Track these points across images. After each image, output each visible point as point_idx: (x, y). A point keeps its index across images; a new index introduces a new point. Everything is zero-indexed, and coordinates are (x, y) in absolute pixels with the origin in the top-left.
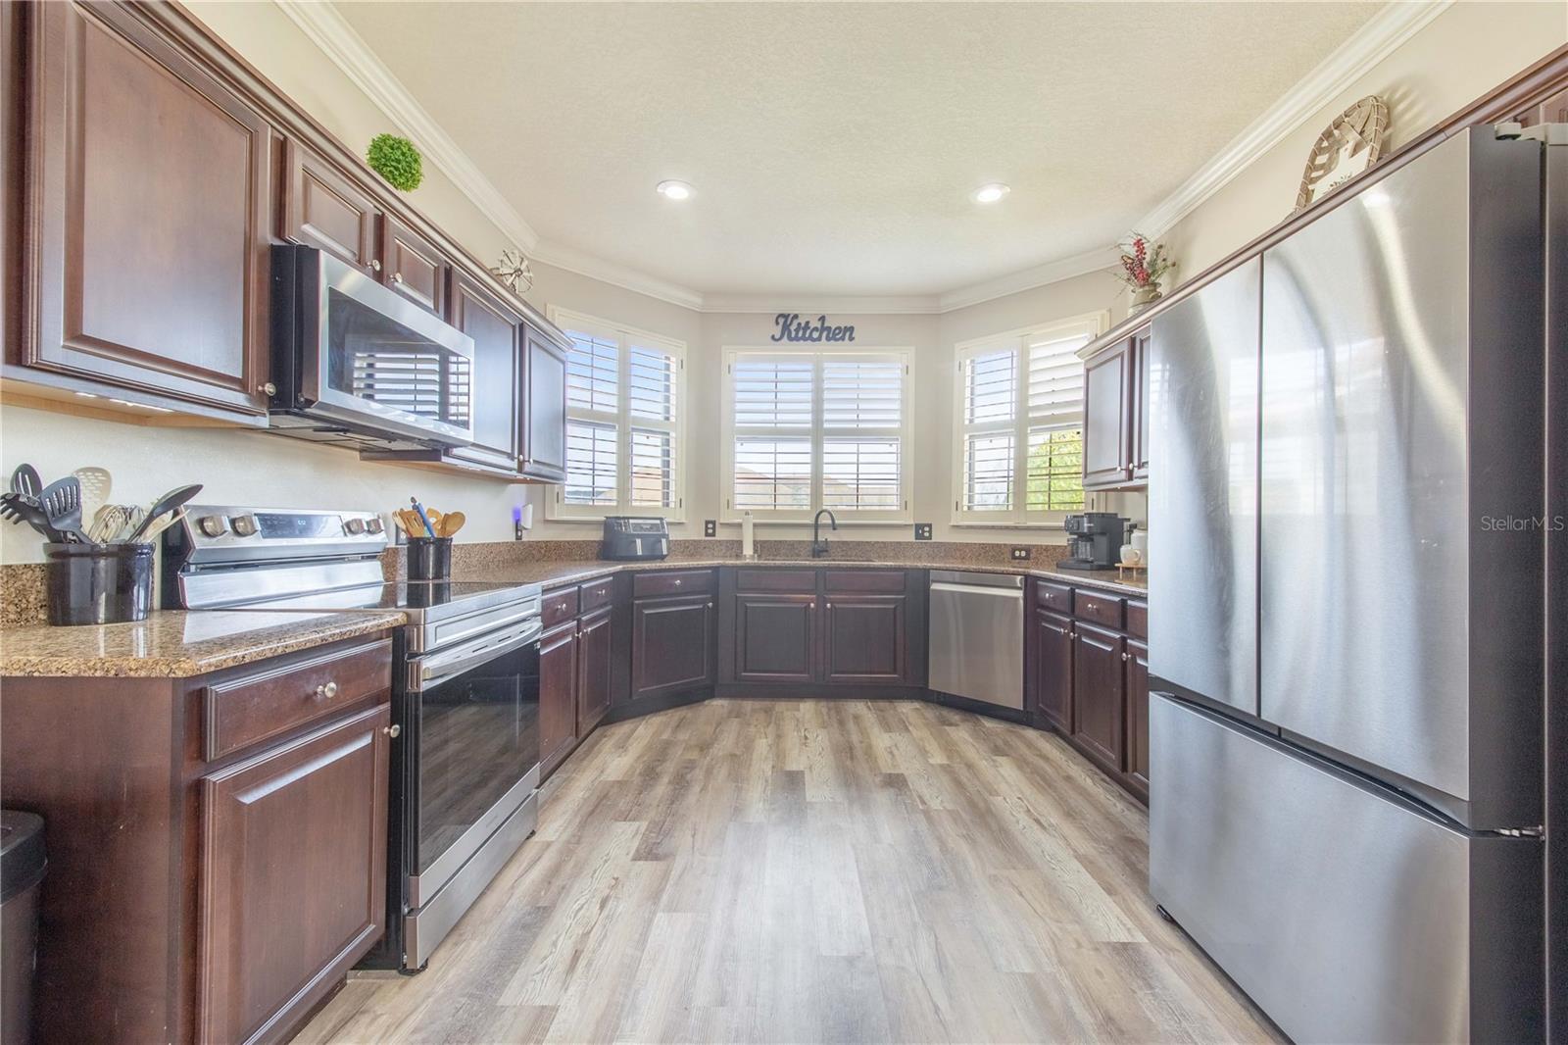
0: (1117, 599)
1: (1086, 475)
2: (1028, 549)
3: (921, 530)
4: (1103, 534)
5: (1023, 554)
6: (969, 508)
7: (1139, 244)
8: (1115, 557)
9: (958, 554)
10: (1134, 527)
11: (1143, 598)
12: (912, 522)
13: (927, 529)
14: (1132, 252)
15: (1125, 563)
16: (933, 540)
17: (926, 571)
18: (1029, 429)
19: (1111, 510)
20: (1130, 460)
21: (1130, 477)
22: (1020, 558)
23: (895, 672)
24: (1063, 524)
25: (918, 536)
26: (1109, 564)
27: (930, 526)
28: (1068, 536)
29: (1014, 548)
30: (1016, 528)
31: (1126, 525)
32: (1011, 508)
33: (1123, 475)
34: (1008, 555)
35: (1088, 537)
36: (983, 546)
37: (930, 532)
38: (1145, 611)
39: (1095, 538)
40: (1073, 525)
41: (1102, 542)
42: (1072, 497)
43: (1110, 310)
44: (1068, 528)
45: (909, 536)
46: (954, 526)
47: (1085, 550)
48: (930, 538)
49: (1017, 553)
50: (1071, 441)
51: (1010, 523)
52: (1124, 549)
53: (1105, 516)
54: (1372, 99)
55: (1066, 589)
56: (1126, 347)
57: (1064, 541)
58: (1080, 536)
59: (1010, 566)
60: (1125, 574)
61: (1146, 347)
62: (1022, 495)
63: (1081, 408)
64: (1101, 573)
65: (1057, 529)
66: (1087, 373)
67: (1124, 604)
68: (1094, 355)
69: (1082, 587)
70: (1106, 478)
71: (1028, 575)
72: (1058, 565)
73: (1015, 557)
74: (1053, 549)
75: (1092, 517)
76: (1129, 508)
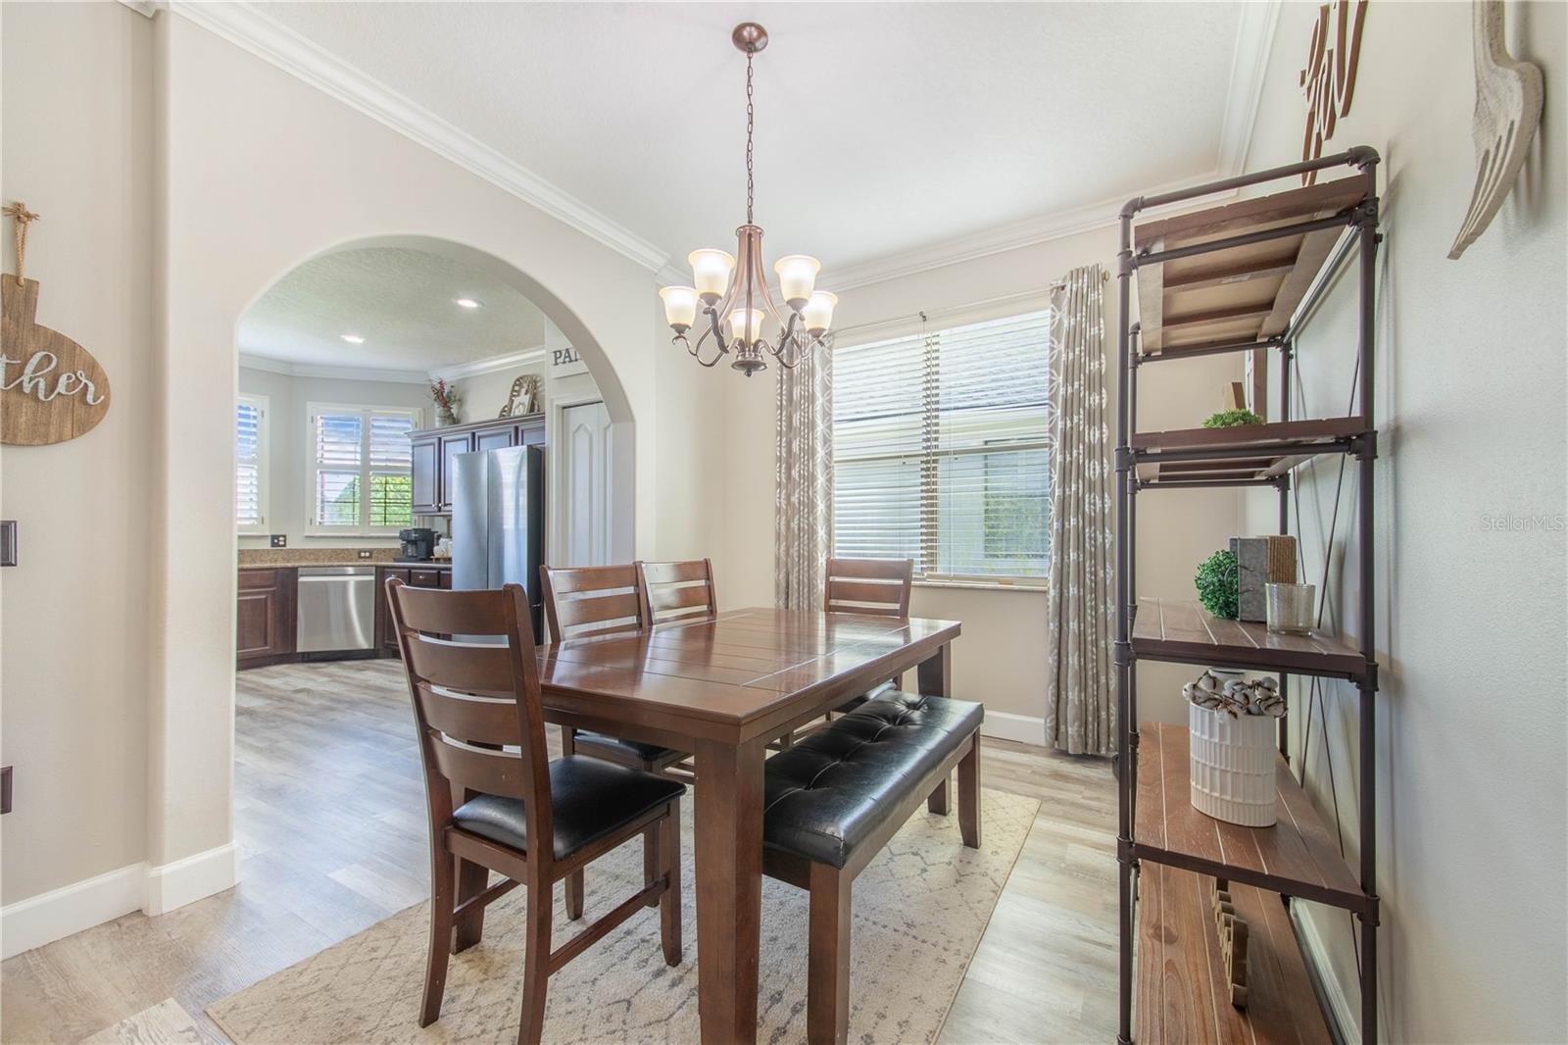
0: (435, 572)
1: (413, 506)
2: (371, 551)
3: (275, 540)
4: (423, 540)
5: (367, 554)
6: (320, 523)
8: (430, 552)
9: (312, 557)
10: (439, 537)
11: (450, 569)
12: (268, 533)
13: (281, 539)
14: (438, 386)
15: (436, 556)
16: (288, 547)
17: (295, 569)
18: (371, 473)
19: (427, 527)
20: (440, 502)
21: (440, 510)
22: (365, 557)
23: (266, 644)
24: (398, 535)
25: (274, 544)
26: (428, 555)
27: (284, 536)
28: (401, 542)
29: (360, 551)
30: (362, 538)
31: (436, 535)
32: (357, 524)
33: (436, 509)
34: (355, 556)
35: (414, 542)
36: (335, 551)
37: (285, 541)
38: (450, 575)
39: (419, 543)
40: (405, 536)
41: (423, 546)
42: (404, 519)
43: (424, 410)
44: (401, 537)
45: (266, 545)
46: (307, 537)
47: (411, 550)
48: (284, 546)
49: (363, 554)
50: (403, 484)
51: (357, 534)
52: (436, 548)
53: (423, 530)
54: (532, 377)
55: (406, 570)
56: (436, 441)
57: (398, 545)
58: (409, 542)
59: (362, 563)
60: (437, 559)
61: (447, 444)
62: (366, 514)
63: (410, 465)
64: (422, 560)
65: (394, 538)
66: (413, 447)
67: (439, 572)
68: (419, 440)
69: (414, 568)
70: (426, 509)
71: (377, 567)
72: (395, 560)
73: (360, 557)
74: (390, 550)
75: (416, 530)
76: (439, 526)
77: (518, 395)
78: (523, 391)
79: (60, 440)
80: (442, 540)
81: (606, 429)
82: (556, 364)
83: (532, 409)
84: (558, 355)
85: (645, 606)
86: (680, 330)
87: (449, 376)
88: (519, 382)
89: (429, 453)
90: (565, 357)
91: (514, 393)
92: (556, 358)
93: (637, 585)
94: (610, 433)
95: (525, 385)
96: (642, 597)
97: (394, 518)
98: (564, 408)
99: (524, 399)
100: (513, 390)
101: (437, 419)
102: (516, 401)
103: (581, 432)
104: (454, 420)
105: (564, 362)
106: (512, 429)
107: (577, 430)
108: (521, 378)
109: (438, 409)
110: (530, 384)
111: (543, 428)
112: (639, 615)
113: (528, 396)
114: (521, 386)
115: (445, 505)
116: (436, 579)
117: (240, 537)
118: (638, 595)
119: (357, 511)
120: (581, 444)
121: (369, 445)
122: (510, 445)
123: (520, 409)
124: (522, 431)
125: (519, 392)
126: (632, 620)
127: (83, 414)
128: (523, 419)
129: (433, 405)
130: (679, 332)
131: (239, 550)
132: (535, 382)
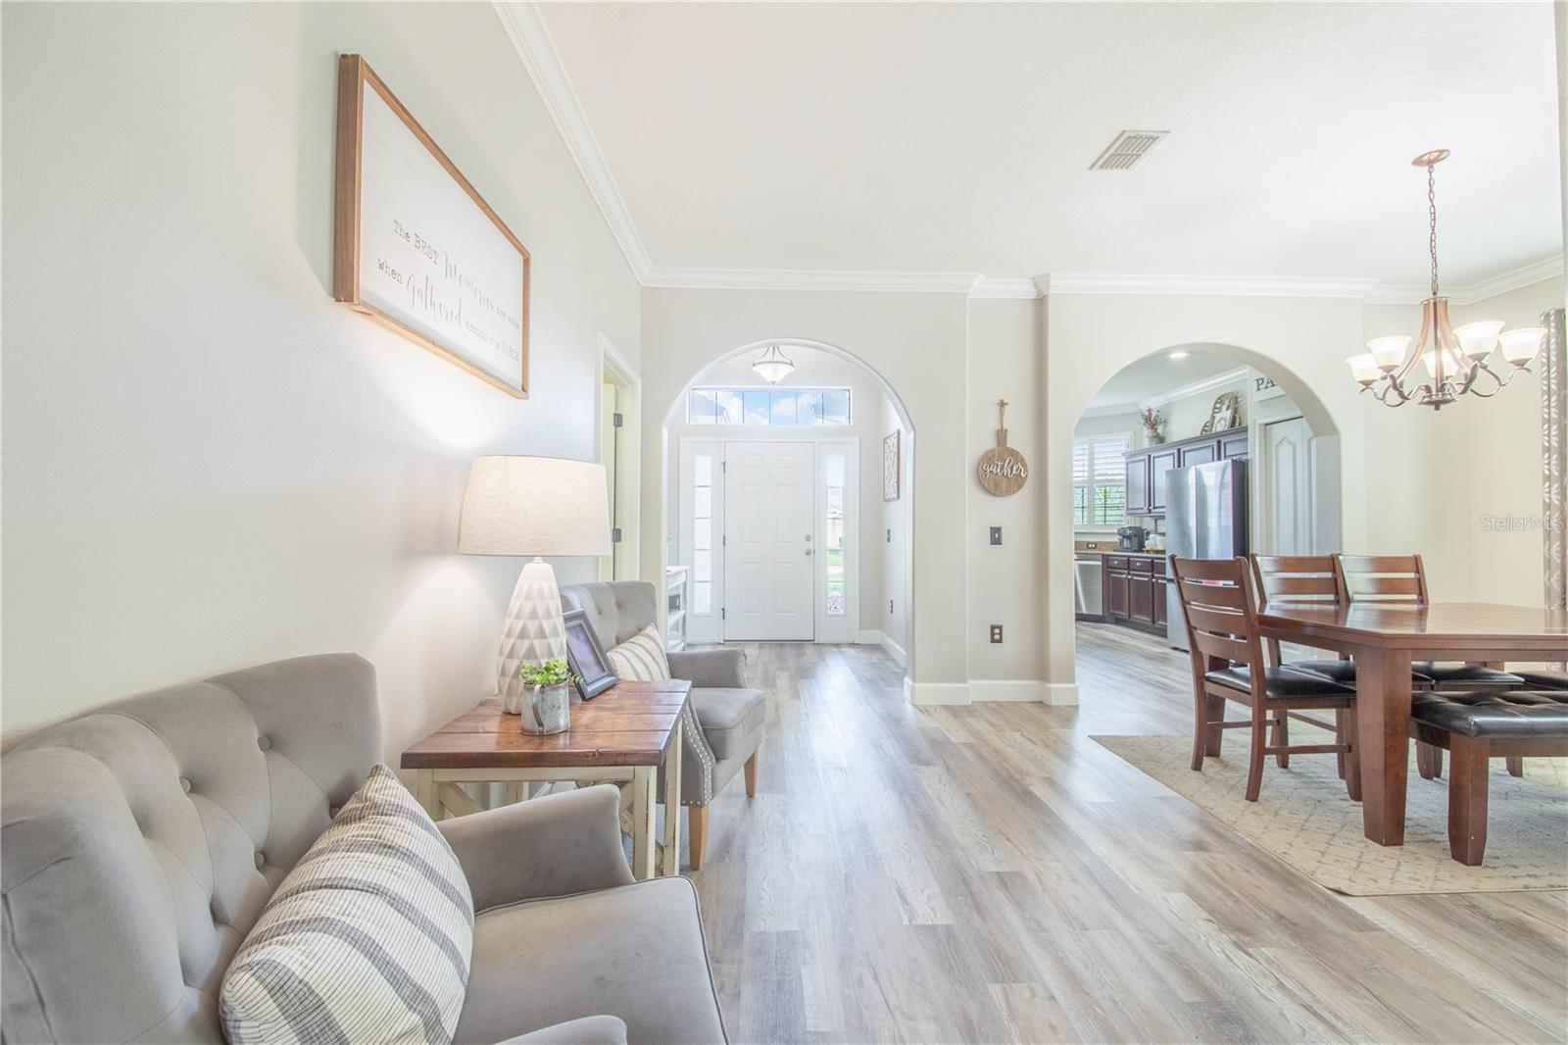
0: (1150, 560)
1: (1128, 509)
2: (1096, 543)
4: (1136, 536)
5: (1094, 546)
7: (1149, 410)
8: (1142, 545)
10: (1148, 533)
11: (1161, 559)
14: (1147, 413)
15: (1148, 548)
18: (1095, 485)
19: (1137, 525)
20: (1150, 505)
21: (1150, 511)
22: (1092, 548)
24: (1116, 531)
26: (1141, 548)
28: (1119, 536)
29: (1088, 544)
30: (1089, 534)
31: (1145, 531)
32: (1085, 524)
33: (1147, 511)
34: (1085, 547)
35: (1129, 537)
39: (1133, 538)
40: (1122, 532)
41: (1135, 540)
42: (1120, 519)
44: (1119, 533)
47: (1126, 543)
49: (1090, 546)
50: (1120, 492)
51: (1086, 531)
52: (1146, 542)
53: (1135, 528)
54: (1232, 393)
55: (1125, 559)
56: (1146, 457)
57: (1116, 539)
58: (1124, 537)
59: (1089, 552)
60: (1148, 551)
61: (1156, 460)
62: (1091, 517)
63: (1123, 477)
64: (1135, 551)
65: (1113, 534)
66: (1127, 463)
67: (1153, 562)
68: (1131, 457)
69: (1133, 557)
70: (1138, 512)
71: (1103, 555)
72: (1114, 551)
73: (1088, 547)
74: (1110, 543)
75: (1130, 528)
76: (1148, 524)
77: (1220, 411)
78: (1225, 407)
79: (1001, 496)
80: (1151, 536)
81: (1309, 441)
82: (1259, 389)
83: (1233, 424)
84: (1260, 382)
85: (1343, 587)
86: (1367, 384)
87: (1154, 403)
88: (1220, 400)
89: (1140, 469)
90: (1268, 383)
91: (1216, 410)
92: (1258, 385)
93: (1334, 572)
94: (1313, 444)
95: (1227, 402)
96: (1340, 580)
97: (1111, 518)
98: (1267, 425)
99: (1227, 414)
100: (1215, 408)
101: (1146, 439)
102: (1218, 416)
103: (1285, 444)
104: (1161, 439)
105: (1266, 387)
106: (1214, 441)
107: (1281, 442)
108: (1223, 396)
109: (1146, 432)
110: (1234, 401)
111: (1247, 439)
112: (1337, 593)
113: (1230, 411)
114: (1222, 403)
115: (1155, 508)
116: (1150, 565)
117: (1076, 533)
118: (1336, 579)
119: (1085, 514)
120: (1285, 452)
121: (1094, 459)
122: (1213, 460)
123: (1222, 424)
124: (1225, 444)
125: (1220, 409)
126: (1331, 597)
127: (1019, 482)
128: (1224, 434)
129: (1142, 429)
130: (1367, 385)
131: (1076, 542)
132: (1236, 398)
